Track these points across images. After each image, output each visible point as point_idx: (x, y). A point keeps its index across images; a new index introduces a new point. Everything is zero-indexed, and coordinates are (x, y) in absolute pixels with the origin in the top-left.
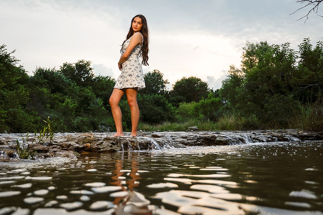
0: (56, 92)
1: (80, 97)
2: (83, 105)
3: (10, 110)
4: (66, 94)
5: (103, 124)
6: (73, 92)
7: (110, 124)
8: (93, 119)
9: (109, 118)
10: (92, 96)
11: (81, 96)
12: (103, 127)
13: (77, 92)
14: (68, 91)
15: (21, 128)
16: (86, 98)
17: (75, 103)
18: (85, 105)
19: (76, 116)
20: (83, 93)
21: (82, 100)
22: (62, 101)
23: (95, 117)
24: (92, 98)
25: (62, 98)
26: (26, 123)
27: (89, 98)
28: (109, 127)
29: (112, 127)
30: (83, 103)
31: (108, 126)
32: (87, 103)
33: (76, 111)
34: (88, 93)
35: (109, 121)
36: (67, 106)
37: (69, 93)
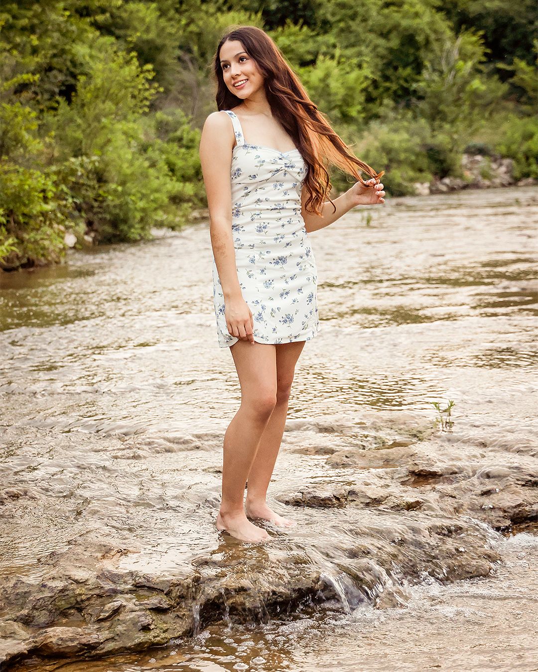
0: (282, 23)
1: (385, 35)
2: (396, 68)
3: (73, 163)
4: (326, 26)
5: (482, 151)
6: (353, 17)
7: (509, 148)
8: (433, 136)
9: (506, 119)
10: (435, 32)
11: (390, 32)
12: (477, 162)
13: (374, 13)
14: (333, 14)
15: (125, 221)
16: (409, 39)
17: (360, 66)
18: (405, 67)
19: (367, 120)
20: (397, 17)
21: (391, 50)
22: (309, 57)
23: (441, 127)
24: (433, 37)
25: (310, 46)
26: (143, 196)
27: (420, 39)
28: (506, 162)
29: (518, 161)
30: (395, 64)
31: (503, 157)
32: (411, 58)
33: (370, 99)
34: (417, 15)
35: (504, 133)
36: (323, 89)
37: (340, 21)
